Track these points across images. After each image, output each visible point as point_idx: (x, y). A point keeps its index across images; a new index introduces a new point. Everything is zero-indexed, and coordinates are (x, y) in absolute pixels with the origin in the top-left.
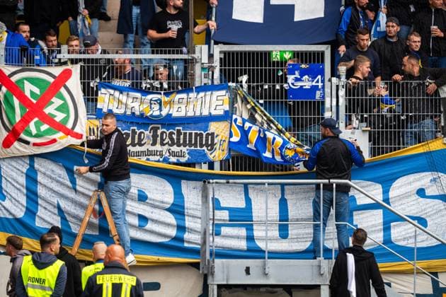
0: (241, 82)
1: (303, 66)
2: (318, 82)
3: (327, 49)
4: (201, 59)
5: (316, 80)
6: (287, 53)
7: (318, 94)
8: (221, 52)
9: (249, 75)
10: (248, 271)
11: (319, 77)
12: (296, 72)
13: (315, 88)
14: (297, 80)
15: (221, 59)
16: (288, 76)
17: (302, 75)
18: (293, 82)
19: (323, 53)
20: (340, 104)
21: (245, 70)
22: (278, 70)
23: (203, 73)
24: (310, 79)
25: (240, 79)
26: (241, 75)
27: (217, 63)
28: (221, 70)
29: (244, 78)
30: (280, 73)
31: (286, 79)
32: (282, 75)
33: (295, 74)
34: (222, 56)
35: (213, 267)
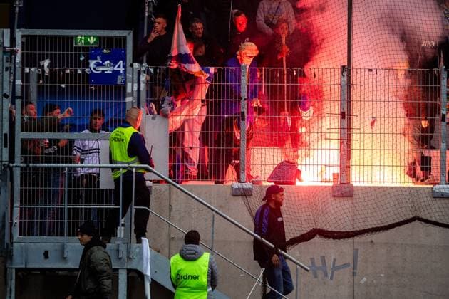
0: (43, 66)
1: (105, 51)
2: (119, 67)
3: (129, 34)
4: (3, 43)
5: (118, 65)
6: (92, 38)
7: (120, 79)
8: (23, 36)
9: (51, 60)
10: (46, 254)
11: (121, 62)
12: (98, 57)
13: (116, 73)
14: (99, 65)
15: (23, 43)
16: (90, 61)
17: (104, 60)
18: (95, 66)
19: (125, 38)
20: (141, 89)
21: (47, 54)
22: (80, 55)
23: (5, 57)
24: (112, 64)
25: (41, 63)
26: (43, 59)
27: (19, 48)
28: (23, 54)
29: (46, 63)
30: (82, 58)
31: (88, 64)
32: (84, 60)
33: (96, 59)
34: (24, 40)
35: (11, 251)
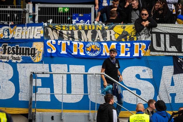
0: (49, 23)
1: (80, 15)
2: (88, 23)
3: (92, 6)
4: (29, 11)
8: (39, 8)
9: (53, 20)
10: (52, 118)
11: (88, 21)
12: (77, 18)
14: (77, 22)
15: (39, 11)
16: (73, 20)
17: (80, 20)
18: (75, 23)
19: (90, 9)
21: (51, 17)
22: (68, 17)
23: (30, 18)
24: (84, 22)
25: (48, 21)
26: (49, 19)
27: (37, 13)
28: (39, 16)
29: (51, 21)
30: (69, 19)
31: (72, 21)
32: (70, 20)
33: (76, 19)
34: (40, 10)
35: (35, 116)
